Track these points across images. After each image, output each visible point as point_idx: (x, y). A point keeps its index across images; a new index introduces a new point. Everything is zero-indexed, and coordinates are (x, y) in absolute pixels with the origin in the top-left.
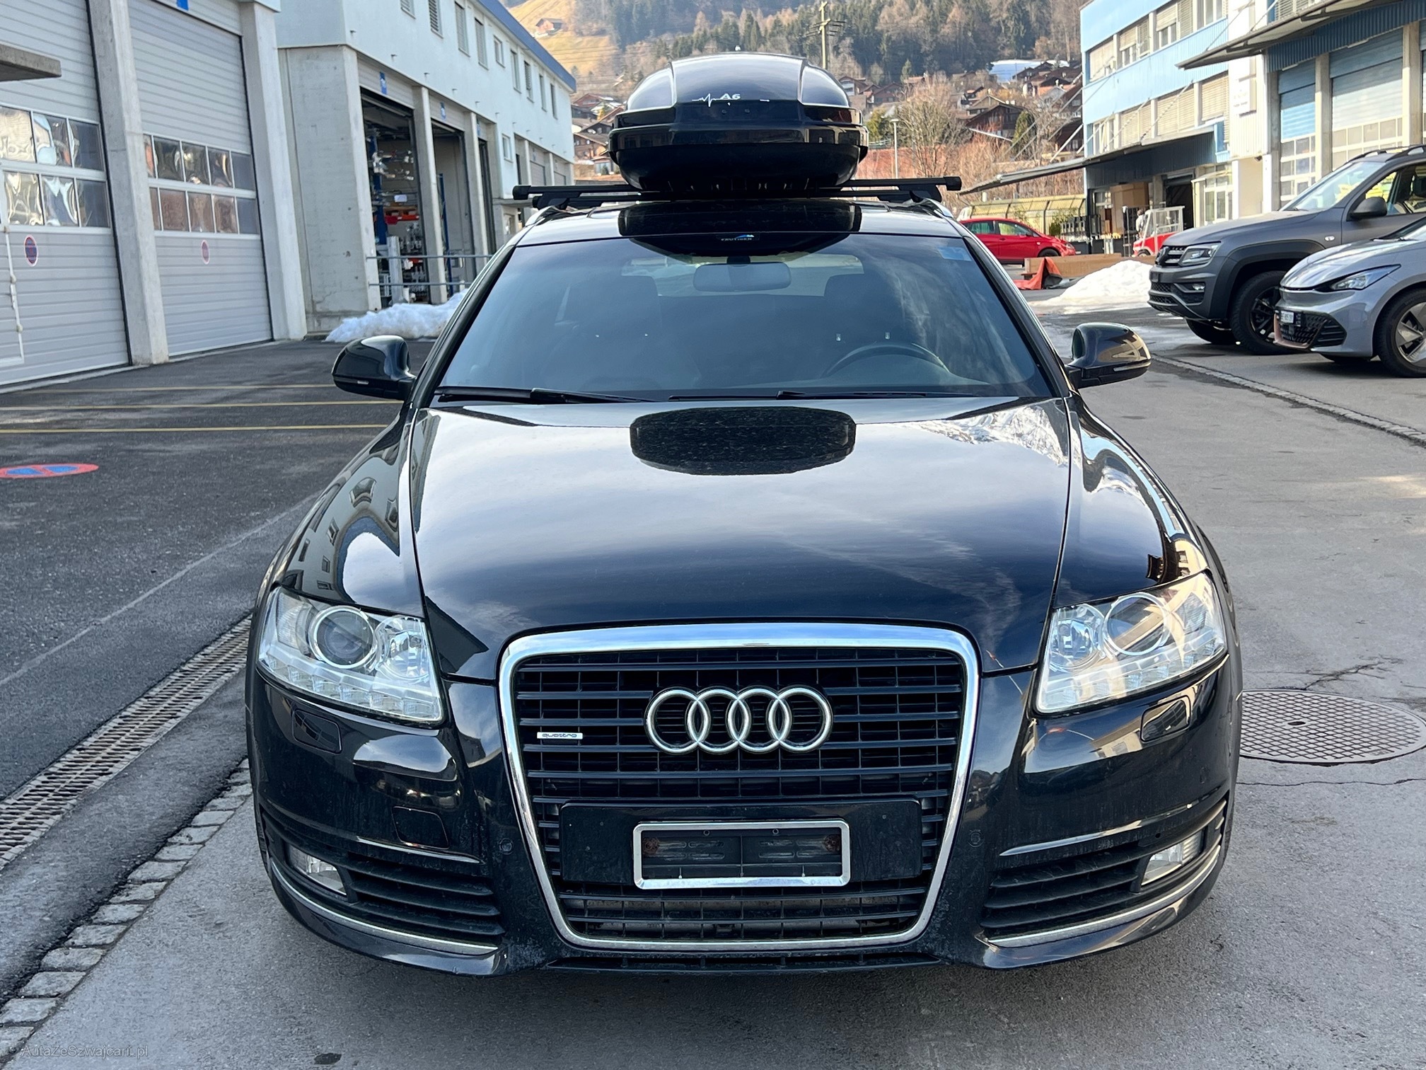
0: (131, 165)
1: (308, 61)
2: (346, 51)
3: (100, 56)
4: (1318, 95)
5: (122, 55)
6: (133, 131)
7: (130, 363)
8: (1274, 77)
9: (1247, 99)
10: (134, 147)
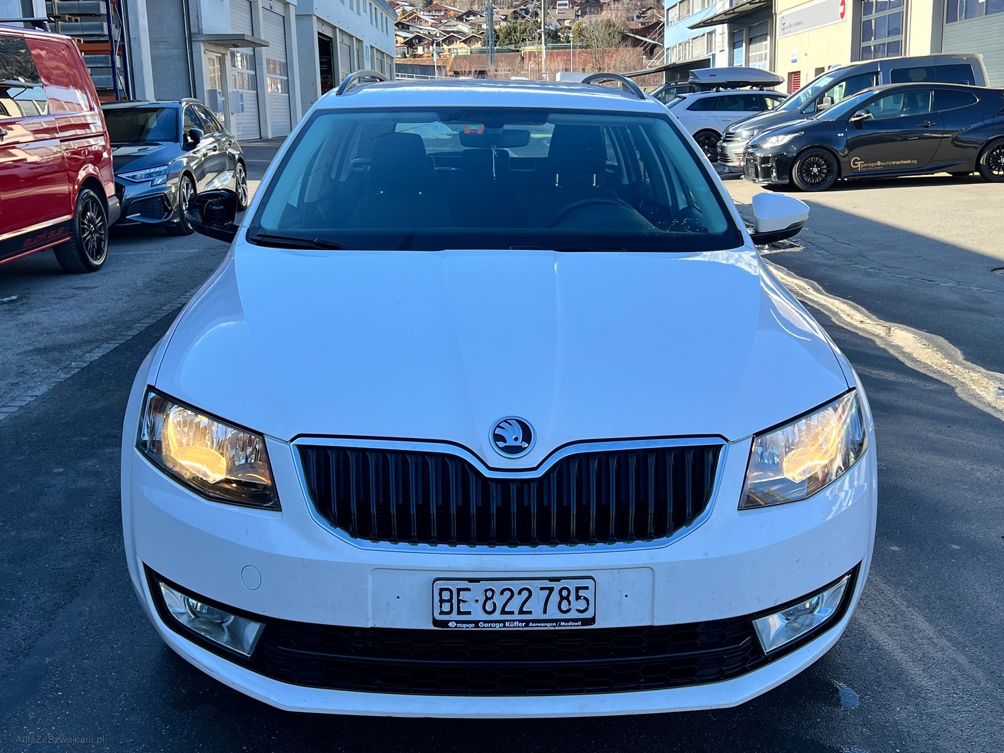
2: (314, 17)
3: (255, 31)
4: (744, 44)
5: (262, 31)
7: (261, 138)
8: (732, 35)
9: (721, 44)
10: (264, 63)
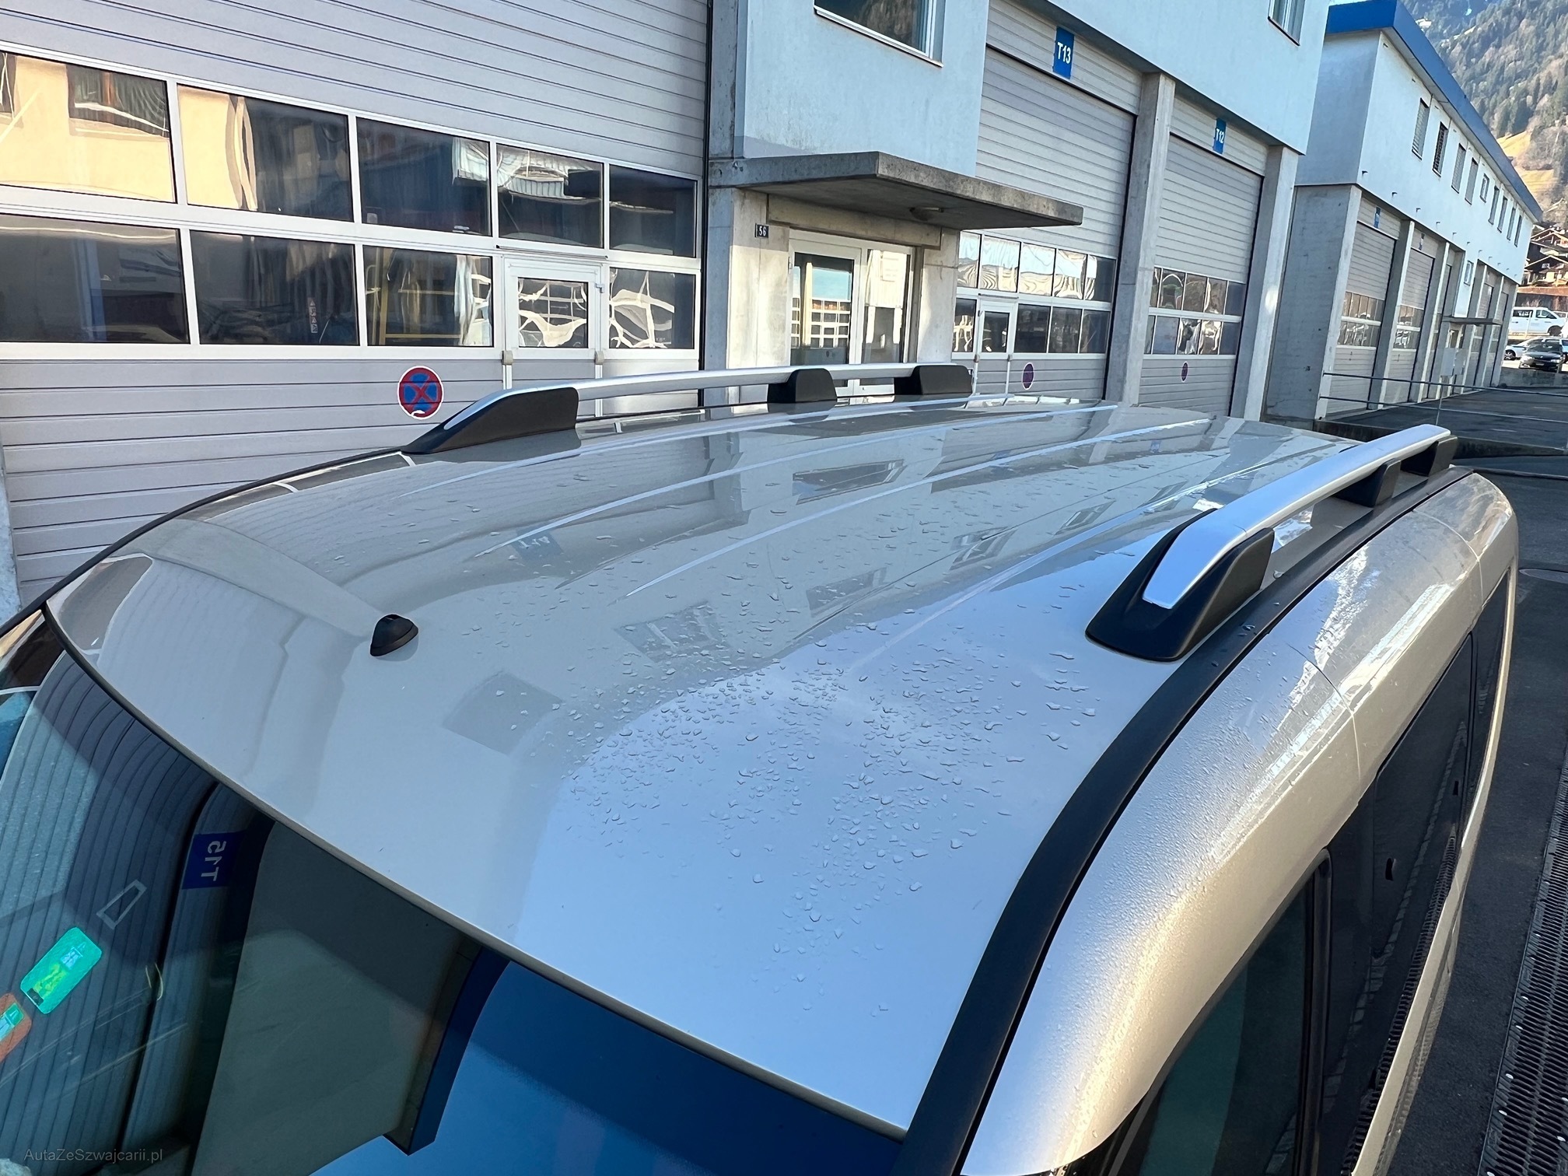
0: (1136, 298)
1: (1316, 198)
2: (1354, 190)
3: (1132, 197)
5: (1152, 196)
6: (1146, 266)
10: (1143, 281)
